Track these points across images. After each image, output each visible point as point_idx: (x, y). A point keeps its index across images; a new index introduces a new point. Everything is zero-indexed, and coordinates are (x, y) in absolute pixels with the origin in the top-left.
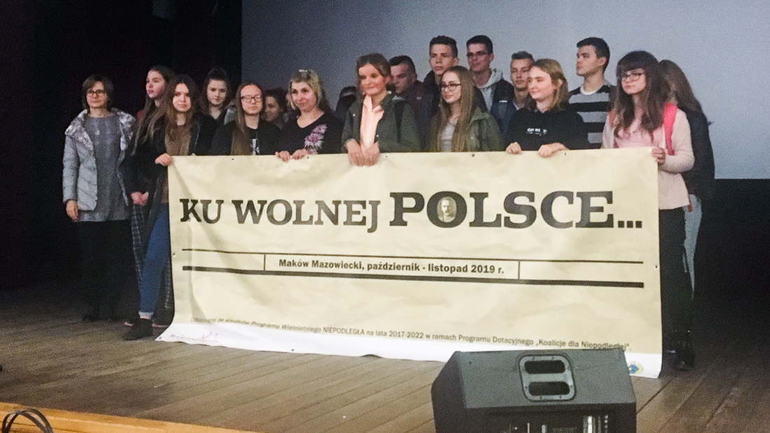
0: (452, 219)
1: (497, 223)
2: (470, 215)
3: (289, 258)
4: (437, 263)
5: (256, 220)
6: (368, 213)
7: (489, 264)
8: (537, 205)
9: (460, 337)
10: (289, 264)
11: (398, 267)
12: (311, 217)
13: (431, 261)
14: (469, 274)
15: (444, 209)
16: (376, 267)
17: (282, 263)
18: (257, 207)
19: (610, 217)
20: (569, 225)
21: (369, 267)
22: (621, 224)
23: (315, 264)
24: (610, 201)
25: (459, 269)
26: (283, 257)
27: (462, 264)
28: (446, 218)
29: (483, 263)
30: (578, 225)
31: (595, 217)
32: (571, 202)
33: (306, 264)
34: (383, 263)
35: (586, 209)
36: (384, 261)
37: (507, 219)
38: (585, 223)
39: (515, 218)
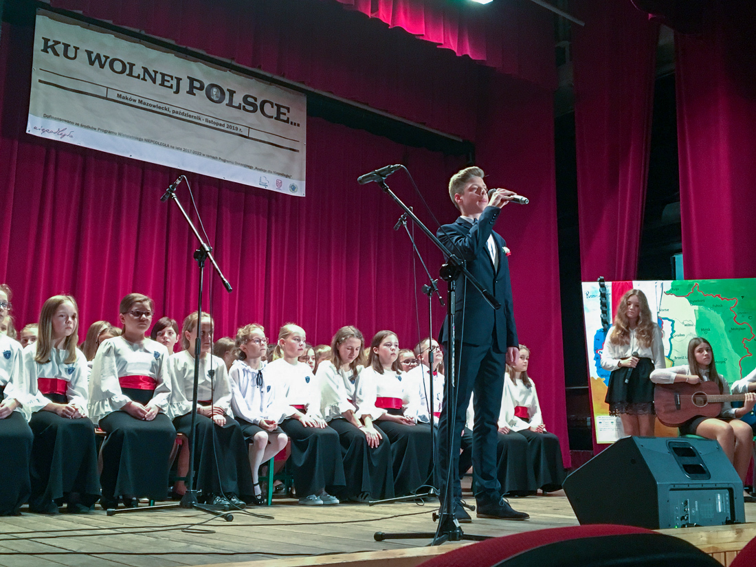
0: (218, 99)
1: (239, 108)
2: (226, 101)
3: (123, 95)
4: (210, 119)
5: (102, 66)
6: (174, 82)
7: (235, 126)
8: (258, 104)
9: (220, 158)
10: (124, 98)
11: (190, 116)
12: (139, 75)
13: (207, 117)
14: (225, 129)
15: (214, 93)
16: (177, 113)
17: (119, 96)
18: (103, 59)
19: (288, 118)
20: (272, 117)
21: (174, 112)
22: (292, 123)
23: (140, 102)
24: (289, 112)
25: (221, 125)
26: (120, 93)
27: (222, 123)
28: (215, 99)
29: (233, 125)
30: (276, 118)
31: (282, 117)
32: (272, 107)
33: (135, 101)
34: (182, 112)
35: (279, 113)
36: (182, 111)
37: (244, 107)
38: (278, 118)
39: (247, 107)
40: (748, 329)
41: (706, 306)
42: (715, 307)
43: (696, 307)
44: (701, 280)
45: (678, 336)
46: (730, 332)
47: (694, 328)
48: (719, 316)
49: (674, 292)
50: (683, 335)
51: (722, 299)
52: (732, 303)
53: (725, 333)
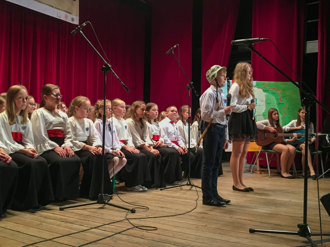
40: (285, 104)
41: (269, 93)
42: (273, 94)
43: (265, 93)
44: (267, 82)
45: (258, 105)
46: (278, 104)
47: (264, 102)
48: (274, 97)
49: (257, 86)
50: (260, 105)
51: (276, 90)
52: (279, 92)
53: (276, 105)
